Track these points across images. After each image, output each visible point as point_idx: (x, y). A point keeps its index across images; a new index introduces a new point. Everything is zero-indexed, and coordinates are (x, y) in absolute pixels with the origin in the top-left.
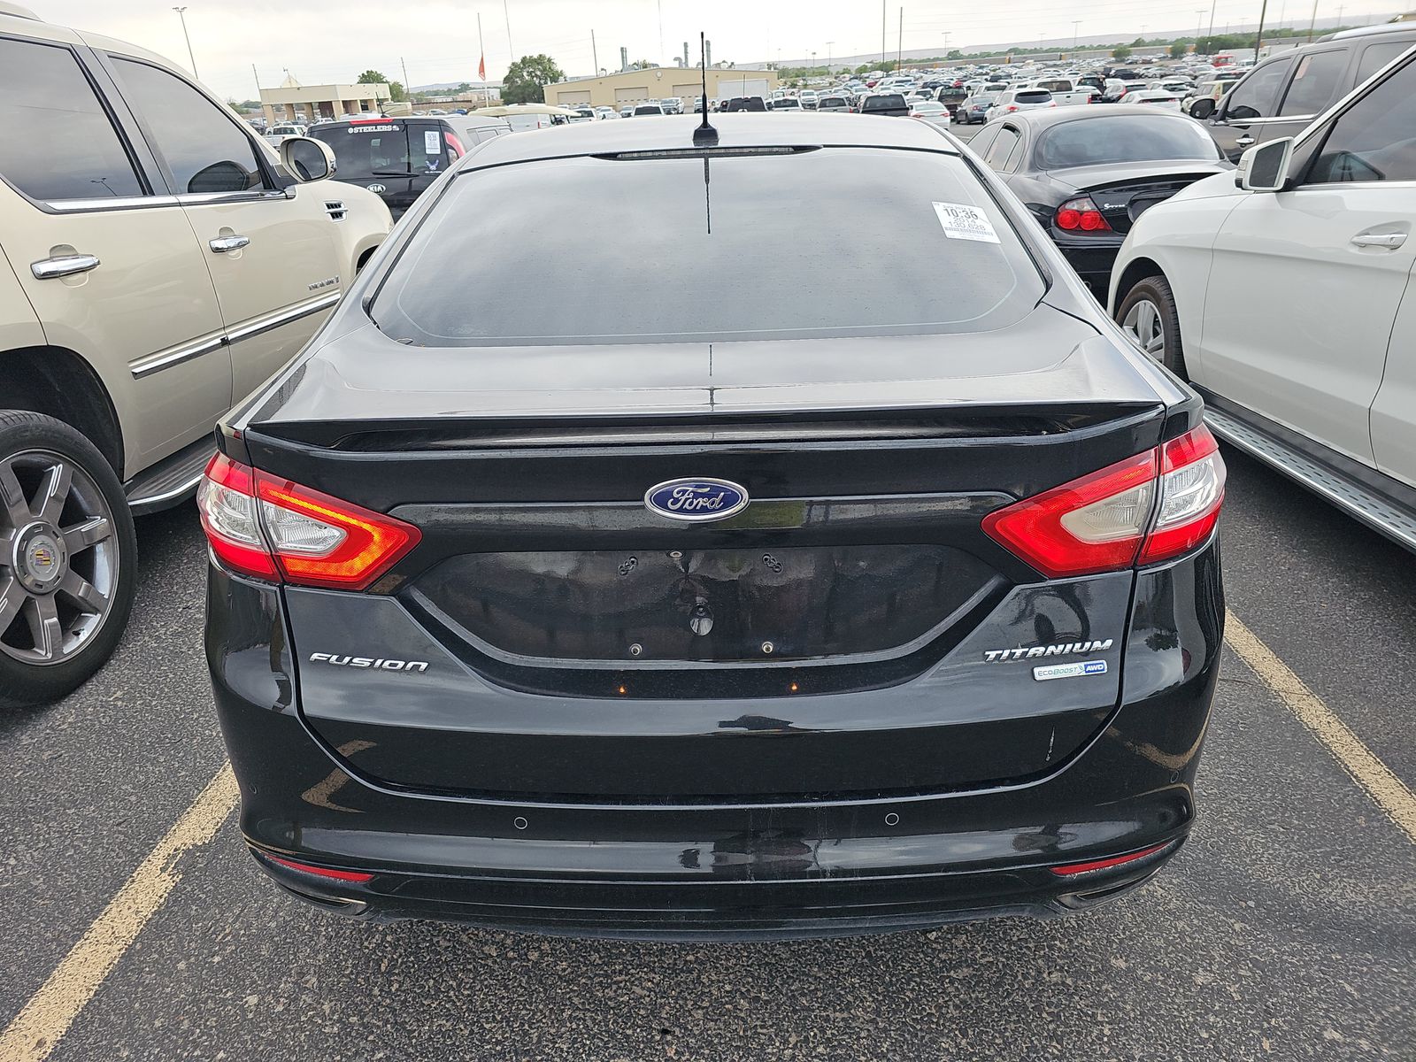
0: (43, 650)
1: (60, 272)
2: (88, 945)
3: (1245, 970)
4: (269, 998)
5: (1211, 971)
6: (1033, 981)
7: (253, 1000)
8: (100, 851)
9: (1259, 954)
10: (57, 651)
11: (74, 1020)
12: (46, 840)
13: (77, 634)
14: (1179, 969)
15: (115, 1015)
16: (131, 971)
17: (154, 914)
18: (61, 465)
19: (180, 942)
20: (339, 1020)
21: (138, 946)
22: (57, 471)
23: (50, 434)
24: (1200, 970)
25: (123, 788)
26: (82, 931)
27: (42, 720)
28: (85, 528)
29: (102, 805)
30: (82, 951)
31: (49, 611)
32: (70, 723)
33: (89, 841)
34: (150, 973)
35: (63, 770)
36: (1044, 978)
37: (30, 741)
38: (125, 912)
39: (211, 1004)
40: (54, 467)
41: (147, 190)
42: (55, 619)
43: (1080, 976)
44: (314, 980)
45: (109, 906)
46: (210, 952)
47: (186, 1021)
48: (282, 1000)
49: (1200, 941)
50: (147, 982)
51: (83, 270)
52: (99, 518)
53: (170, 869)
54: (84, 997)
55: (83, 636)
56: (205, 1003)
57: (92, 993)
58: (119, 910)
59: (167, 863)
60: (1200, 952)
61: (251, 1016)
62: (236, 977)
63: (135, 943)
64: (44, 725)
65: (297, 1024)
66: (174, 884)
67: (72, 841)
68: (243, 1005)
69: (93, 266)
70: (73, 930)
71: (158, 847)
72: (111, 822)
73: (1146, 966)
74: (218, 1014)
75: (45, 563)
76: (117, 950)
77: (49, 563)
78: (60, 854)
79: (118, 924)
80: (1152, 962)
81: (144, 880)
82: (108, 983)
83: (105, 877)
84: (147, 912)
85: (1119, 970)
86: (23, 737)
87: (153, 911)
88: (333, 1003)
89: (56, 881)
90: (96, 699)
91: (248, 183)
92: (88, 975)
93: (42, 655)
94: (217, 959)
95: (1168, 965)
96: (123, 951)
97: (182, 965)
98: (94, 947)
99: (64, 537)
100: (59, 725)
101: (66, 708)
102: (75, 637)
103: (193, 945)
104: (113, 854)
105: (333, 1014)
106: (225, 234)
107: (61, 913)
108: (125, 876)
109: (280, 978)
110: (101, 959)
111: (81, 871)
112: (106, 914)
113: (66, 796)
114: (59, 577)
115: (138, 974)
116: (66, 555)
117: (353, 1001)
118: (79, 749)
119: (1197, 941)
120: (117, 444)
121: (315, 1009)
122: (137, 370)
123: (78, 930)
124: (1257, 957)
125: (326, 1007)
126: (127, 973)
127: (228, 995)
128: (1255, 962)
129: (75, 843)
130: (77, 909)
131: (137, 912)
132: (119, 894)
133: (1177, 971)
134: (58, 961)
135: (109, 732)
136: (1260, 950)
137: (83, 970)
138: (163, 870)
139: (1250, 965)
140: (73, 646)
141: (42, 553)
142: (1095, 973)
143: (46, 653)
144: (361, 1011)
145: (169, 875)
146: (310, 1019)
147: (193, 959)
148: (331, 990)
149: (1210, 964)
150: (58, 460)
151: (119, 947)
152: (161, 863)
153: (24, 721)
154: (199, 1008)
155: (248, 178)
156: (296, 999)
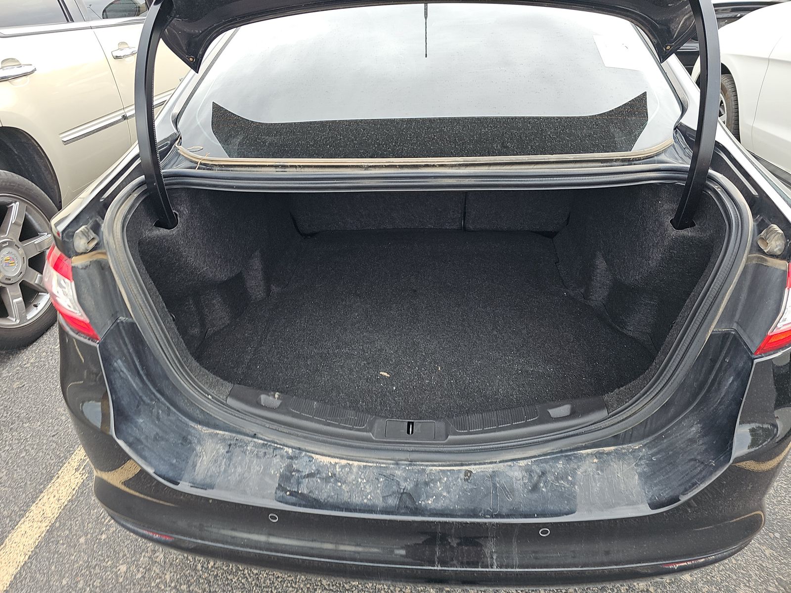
0: (13, 318)
1: (10, 77)
2: (28, 522)
3: (773, 587)
4: (133, 568)
5: (749, 587)
6: (627, 588)
7: (123, 568)
8: (41, 454)
9: (782, 575)
10: (23, 318)
11: (15, 576)
12: (10, 445)
13: (36, 306)
14: (727, 584)
15: (40, 574)
16: (52, 542)
17: (69, 501)
18: (18, 203)
19: (83, 523)
20: (175, 587)
21: (57, 524)
22: (15, 207)
23: (8, 184)
24: (742, 585)
25: (59, 410)
26: (25, 511)
27: (16, 360)
28: (37, 241)
29: (45, 422)
30: (24, 526)
31: (16, 294)
32: (32, 363)
33: (35, 447)
34: (63, 544)
35: (24, 396)
36: (634, 586)
37: (7, 374)
38: (52, 499)
39: (97, 570)
40: (13, 204)
41: (69, 19)
42: (21, 299)
43: (659, 586)
44: (162, 556)
45: (43, 494)
46: (100, 531)
47: (81, 582)
48: (141, 569)
49: (742, 563)
50: (60, 551)
51: (25, 75)
52: (46, 234)
53: (81, 470)
54: (22, 559)
55: (40, 307)
56: (94, 568)
57: (27, 557)
58: (48, 497)
59: (79, 465)
60: (742, 571)
61: (121, 580)
62: (114, 551)
63: (55, 522)
64: (16, 364)
65: (149, 588)
66: (82, 481)
67: (25, 446)
68: (117, 572)
69: (32, 72)
70: (20, 510)
71: (75, 453)
72: (49, 434)
73: (705, 580)
74: (102, 578)
75: (11, 265)
76: (44, 526)
77: (14, 264)
78: (17, 455)
79: (46, 507)
80: (709, 577)
81: (64, 477)
82: (37, 550)
83: (42, 473)
84: (64, 500)
85: (686, 582)
86: (4, 371)
87: (68, 499)
88: (172, 574)
89: (13, 474)
90: (48, 347)
91: (139, 11)
92: (26, 544)
93: (12, 322)
94: (104, 537)
95: (720, 581)
96: (48, 528)
97: (82, 540)
98: (31, 524)
99: (24, 248)
100: (25, 364)
101: (30, 352)
102: (35, 308)
103: (90, 526)
104: (48, 457)
105: (172, 582)
106: (122, 47)
107: (14, 497)
108: (54, 473)
109: (141, 553)
110: (35, 532)
111: (28, 468)
112: (40, 500)
113: (25, 414)
114: (21, 273)
115: (56, 545)
116: (25, 258)
117: (184, 574)
118: (35, 381)
119: (739, 562)
120: (56, 186)
121: (160, 577)
122: (65, 139)
123: (23, 510)
124: (781, 577)
125: (168, 577)
126: (49, 544)
127: (108, 564)
128: (780, 581)
129: (27, 448)
130: (24, 495)
131: (59, 500)
132: (49, 486)
133: (726, 585)
134: (9, 532)
135: (53, 370)
136: (784, 572)
137: (23, 540)
138: (77, 470)
139: (777, 584)
140: (33, 314)
141: (9, 259)
142: (669, 584)
143: (16, 320)
144: (189, 581)
145: (80, 474)
146: (157, 585)
147: (89, 536)
148: (171, 564)
149: (749, 581)
150: (16, 200)
151: (46, 525)
152: (75, 465)
153: (5, 360)
154: (90, 572)
155: (139, 7)
156: (149, 569)
